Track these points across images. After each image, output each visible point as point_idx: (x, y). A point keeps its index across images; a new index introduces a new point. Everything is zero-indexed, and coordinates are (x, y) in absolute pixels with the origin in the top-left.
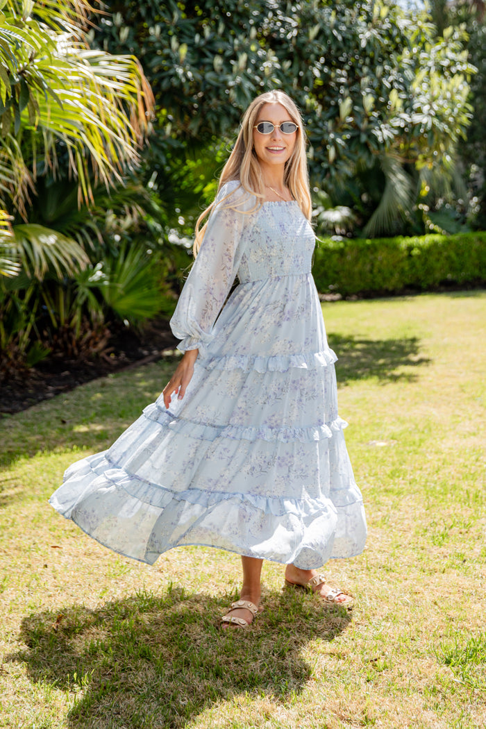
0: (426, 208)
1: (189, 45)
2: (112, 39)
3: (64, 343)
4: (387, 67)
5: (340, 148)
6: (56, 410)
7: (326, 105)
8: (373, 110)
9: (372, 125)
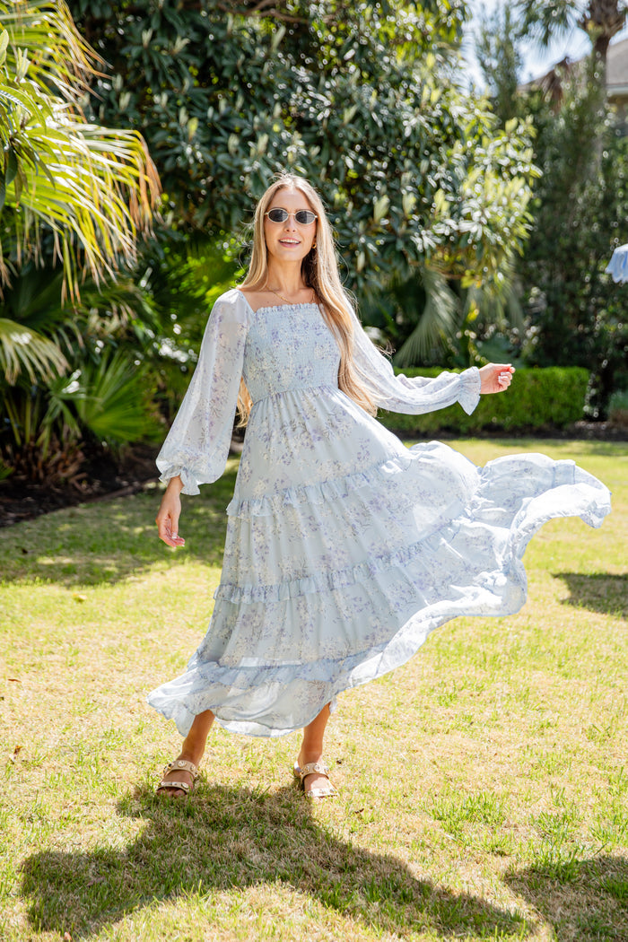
0: (473, 335)
1: (200, 120)
2: (110, 105)
3: (28, 463)
4: (434, 163)
5: (371, 255)
6: (16, 539)
7: (358, 204)
8: (414, 212)
9: (411, 231)
